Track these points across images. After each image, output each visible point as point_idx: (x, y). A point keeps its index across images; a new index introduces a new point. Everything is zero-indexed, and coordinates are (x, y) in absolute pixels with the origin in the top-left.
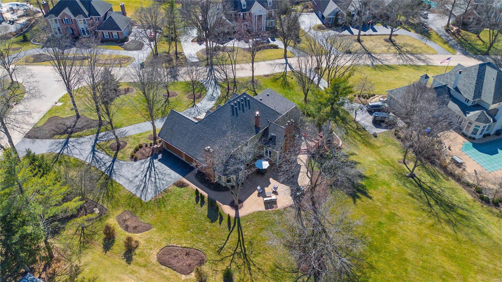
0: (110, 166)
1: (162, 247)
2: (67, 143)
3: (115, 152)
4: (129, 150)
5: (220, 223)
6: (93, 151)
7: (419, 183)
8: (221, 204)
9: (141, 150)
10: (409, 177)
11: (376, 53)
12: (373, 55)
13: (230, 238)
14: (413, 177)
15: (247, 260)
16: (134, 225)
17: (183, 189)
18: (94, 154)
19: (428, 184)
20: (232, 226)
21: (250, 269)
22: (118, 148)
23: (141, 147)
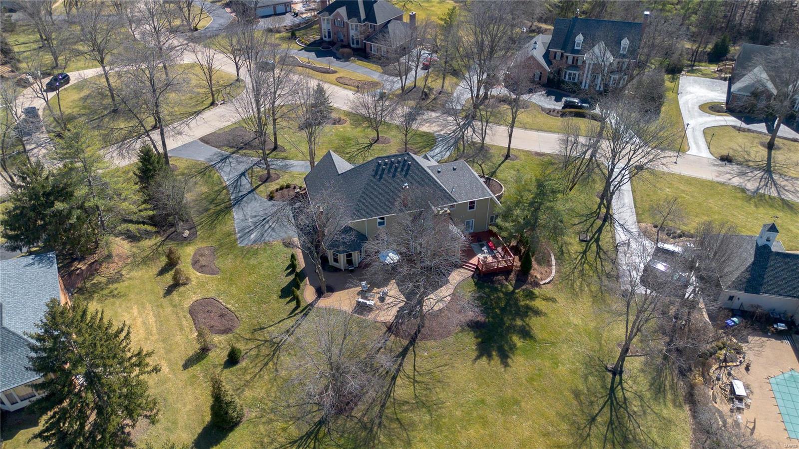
0: (242, 196)
1: (206, 296)
2: (227, 157)
3: (260, 183)
4: (273, 186)
5: (288, 303)
6: (243, 174)
7: (615, 386)
8: (308, 283)
9: (285, 191)
10: (610, 371)
11: (785, 176)
12: (776, 177)
13: (281, 323)
14: (614, 374)
15: (274, 354)
16: (204, 263)
17: (286, 249)
18: (240, 177)
19: (628, 395)
20: (297, 312)
21: (267, 364)
22: (267, 179)
23: (288, 187)
